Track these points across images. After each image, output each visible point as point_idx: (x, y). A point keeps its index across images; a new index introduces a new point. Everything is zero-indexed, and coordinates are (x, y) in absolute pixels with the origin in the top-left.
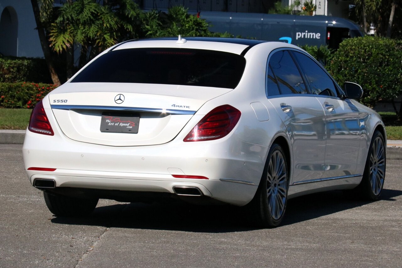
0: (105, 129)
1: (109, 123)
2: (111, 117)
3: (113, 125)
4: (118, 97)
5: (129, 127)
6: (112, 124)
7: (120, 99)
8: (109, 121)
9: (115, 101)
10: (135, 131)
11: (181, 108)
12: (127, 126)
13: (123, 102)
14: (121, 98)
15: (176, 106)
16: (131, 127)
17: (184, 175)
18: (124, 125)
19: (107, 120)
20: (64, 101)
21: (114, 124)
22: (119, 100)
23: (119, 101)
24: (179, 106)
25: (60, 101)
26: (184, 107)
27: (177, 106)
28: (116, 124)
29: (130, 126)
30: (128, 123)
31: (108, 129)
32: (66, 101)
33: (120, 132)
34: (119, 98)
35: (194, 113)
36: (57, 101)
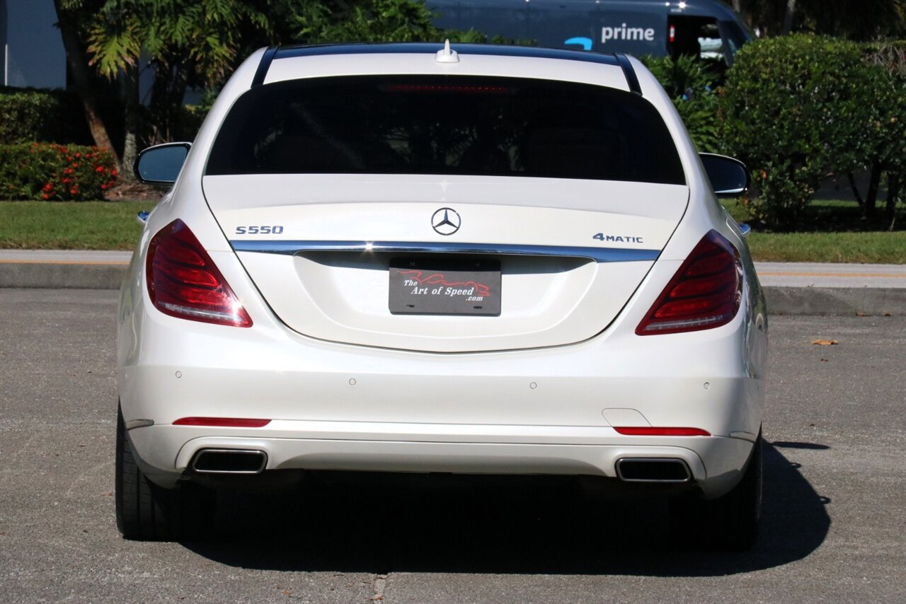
0: (401, 304)
1: (413, 287)
2: (419, 272)
3: (425, 293)
4: (440, 217)
5: (474, 299)
6: (422, 292)
7: (446, 221)
8: (413, 281)
9: (434, 228)
10: (490, 308)
11: (619, 242)
12: (467, 296)
13: (458, 228)
14: (450, 220)
15: (605, 236)
16: (480, 299)
17: (649, 426)
18: (459, 292)
19: (406, 282)
20: (271, 229)
21: (429, 292)
22: (446, 225)
23: (446, 228)
24: (613, 238)
25: (259, 229)
26: (628, 239)
27: (608, 237)
28: (434, 292)
29: (475, 294)
30: (468, 288)
31: (412, 306)
32: (278, 230)
33: (451, 312)
34: (443, 219)
35: (654, 255)
36: (247, 230)
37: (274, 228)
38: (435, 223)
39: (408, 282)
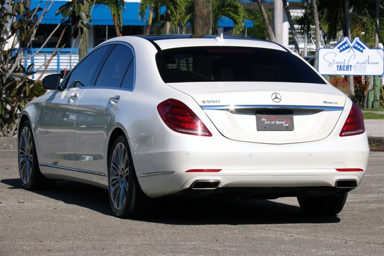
0: (261, 127)
1: (265, 121)
2: (266, 116)
3: (269, 123)
4: (274, 96)
5: (285, 125)
6: (268, 123)
7: (276, 98)
8: (264, 119)
9: (273, 100)
10: (290, 128)
11: (331, 104)
12: (283, 124)
14: (278, 97)
15: (327, 102)
16: (288, 125)
17: (346, 168)
18: (280, 123)
19: (262, 119)
20: (215, 101)
21: (270, 123)
22: (277, 99)
23: (276, 100)
24: (329, 102)
25: (211, 101)
26: (334, 103)
27: (328, 103)
28: (272, 123)
29: (286, 123)
30: (283, 121)
31: (265, 128)
32: (218, 102)
33: (279, 130)
34: (275, 97)
35: (341, 108)
36: (206, 101)
37: (216, 101)
38: (273, 98)
39: (263, 119)
